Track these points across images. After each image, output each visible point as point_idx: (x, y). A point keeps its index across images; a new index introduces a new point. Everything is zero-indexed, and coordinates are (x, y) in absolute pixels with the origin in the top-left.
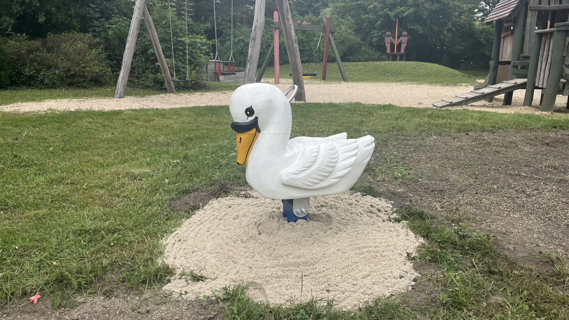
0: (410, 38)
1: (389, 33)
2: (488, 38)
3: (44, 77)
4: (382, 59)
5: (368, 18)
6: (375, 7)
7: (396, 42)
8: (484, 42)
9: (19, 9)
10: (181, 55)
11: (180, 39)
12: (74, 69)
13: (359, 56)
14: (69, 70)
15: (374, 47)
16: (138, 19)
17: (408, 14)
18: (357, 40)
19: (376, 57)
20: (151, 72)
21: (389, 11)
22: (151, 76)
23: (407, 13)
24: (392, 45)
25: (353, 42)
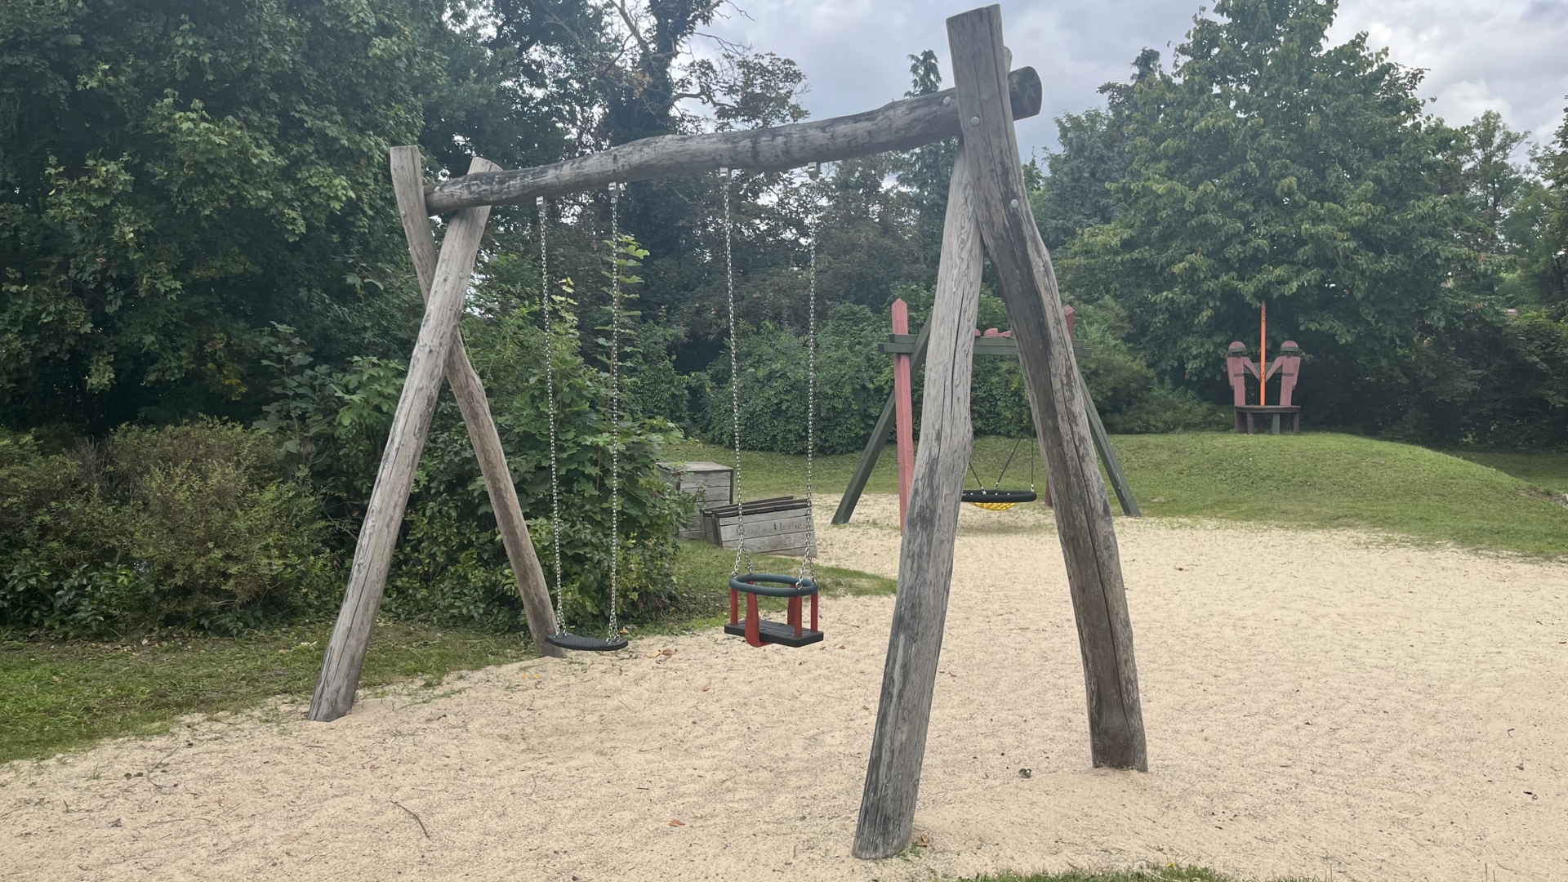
0: (1308, 357)
1: (1237, 346)
2: (1552, 353)
3: (76, 595)
4: (1218, 424)
5: (1172, 301)
6: (1193, 269)
7: (1263, 372)
8: (1543, 366)
9: (18, 344)
10: (592, 496)
11: (589, 440)
12: (190, 567)
13: (1144, 416)
14: (169, 569)
15: (1189, 385)
16: (425, 393)
17: (1300, 288)
18: (1136, 366)
19: (1199, 419)
20: (480, 558)
21: (1241, 279)
22: (477, 576)
23: (1295, 285)
24: (1251, 381)
25: (1125, 374)
